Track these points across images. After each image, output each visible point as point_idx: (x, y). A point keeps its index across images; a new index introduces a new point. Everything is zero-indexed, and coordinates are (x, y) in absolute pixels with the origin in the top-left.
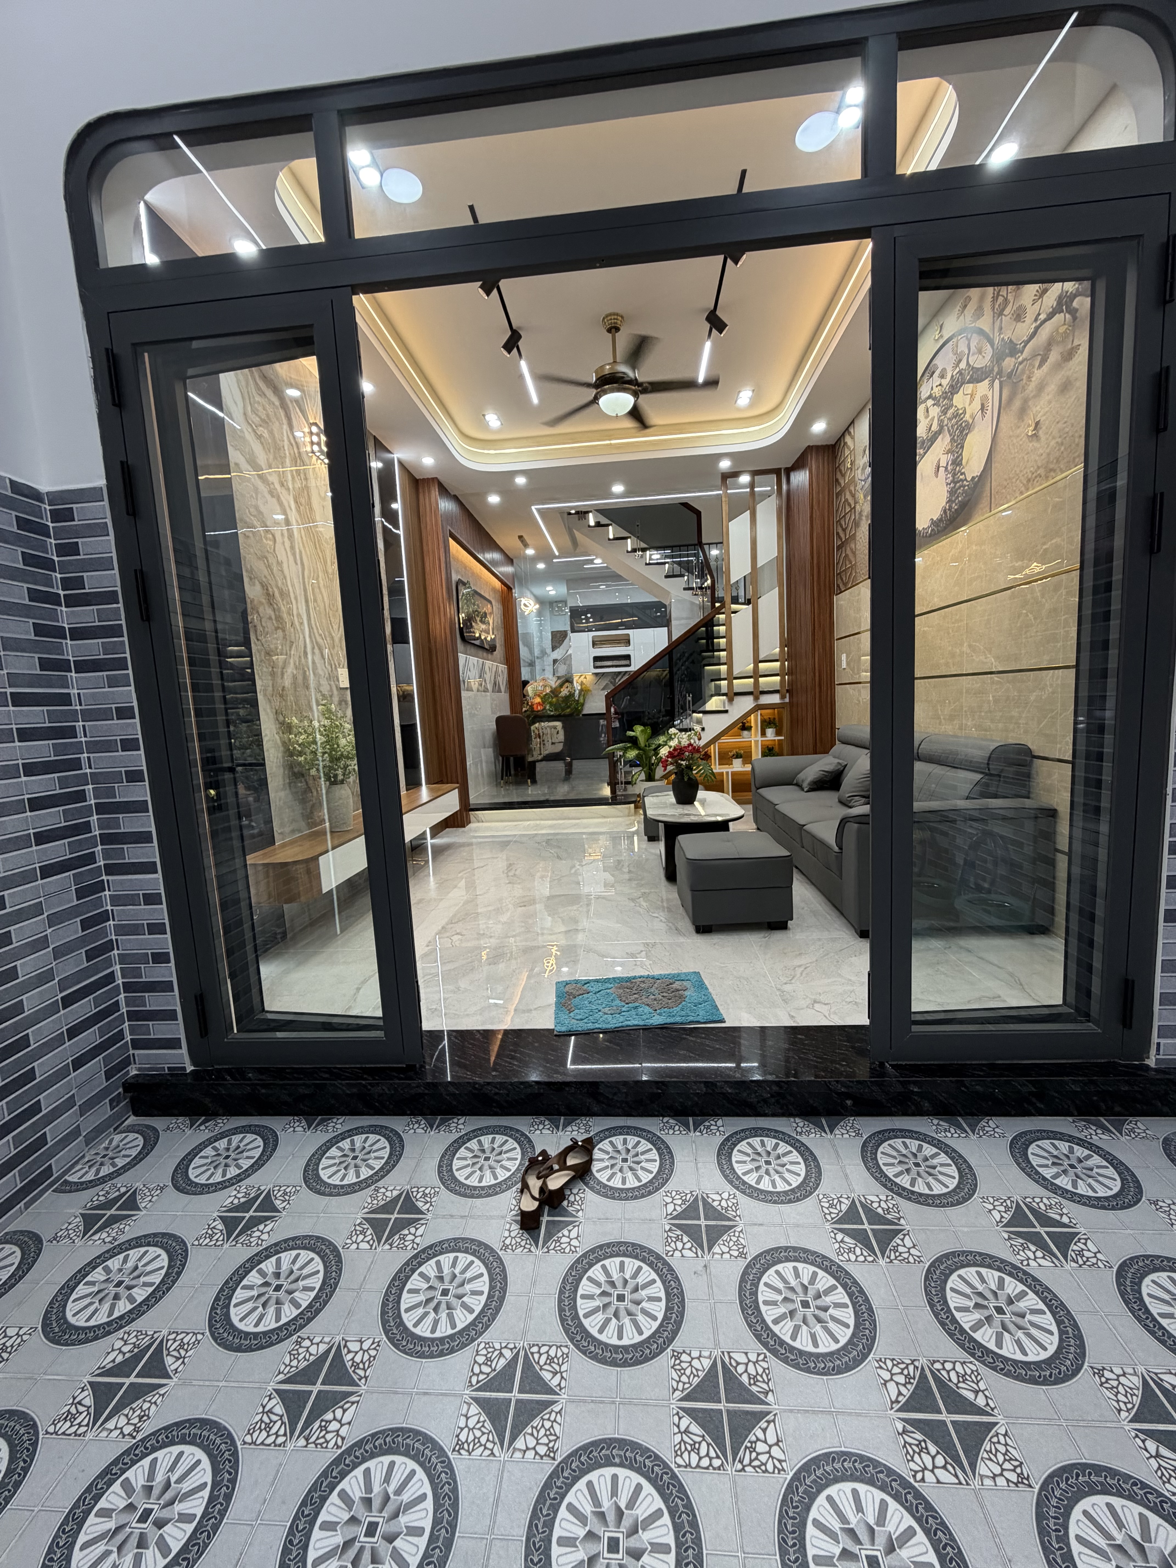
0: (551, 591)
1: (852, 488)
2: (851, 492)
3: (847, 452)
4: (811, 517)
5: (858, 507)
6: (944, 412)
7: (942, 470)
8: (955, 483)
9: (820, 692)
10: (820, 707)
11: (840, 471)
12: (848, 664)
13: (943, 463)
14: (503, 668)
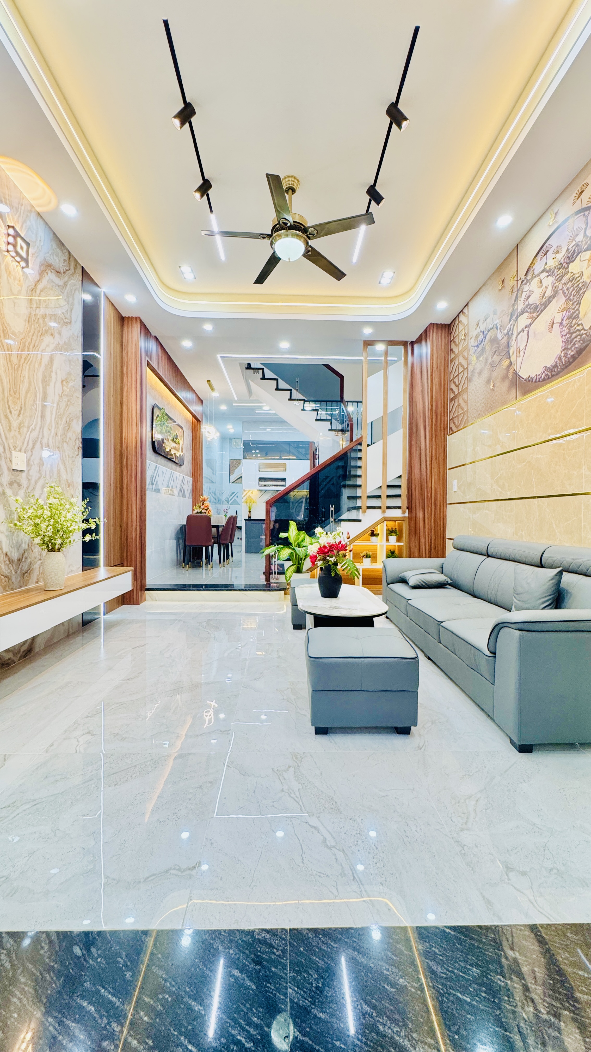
0: (230, 428)
1: (466, 354)
2: (464, 357)
3: (461, 327)
4: (432, 375)
5: (471, 368)
6: (559, 279)
7: (556, 326)
8: (572, 334)
9: (435, 509)
10: (435, 521)
11: (455, 343)
12: (459, 488)
13: (558, 319)
14: (189, 480)
